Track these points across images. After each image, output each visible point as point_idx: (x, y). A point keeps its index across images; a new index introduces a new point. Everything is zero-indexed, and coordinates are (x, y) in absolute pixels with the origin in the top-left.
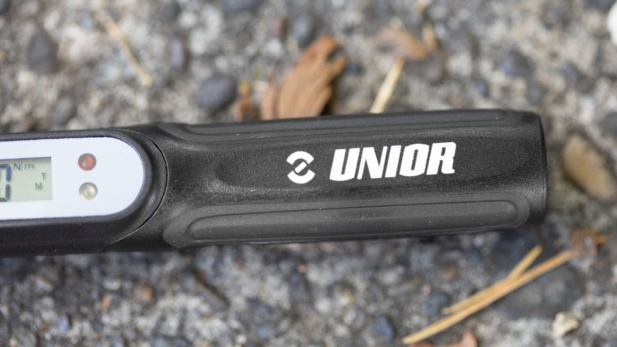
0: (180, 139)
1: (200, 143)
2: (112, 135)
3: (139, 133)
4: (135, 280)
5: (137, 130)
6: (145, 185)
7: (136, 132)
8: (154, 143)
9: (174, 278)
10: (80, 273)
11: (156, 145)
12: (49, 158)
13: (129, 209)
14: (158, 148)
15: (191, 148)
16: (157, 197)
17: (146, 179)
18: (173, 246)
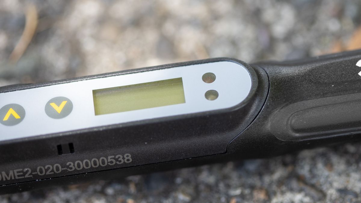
4: (252, 187)
9: (281, 182)
10: (210, 188)
18: (278, 139)
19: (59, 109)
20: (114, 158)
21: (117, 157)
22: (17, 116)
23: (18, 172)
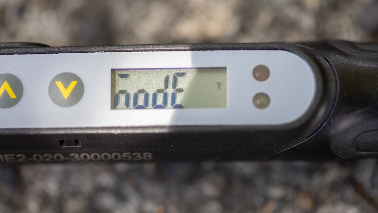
0: (349, 55)
1: (368, 59)
2: (286, 48)
3: (310, 48)
4: (298, 189)
5: (308, 45)
6: (316, 97)
7: (307, 47)
8: (325, 58)
11: (326, 60)
12: (225, 68)
13: (299, 120)
14: (329, 62)
15: (360, 64)
16: (327, 109)
17: (317, 91)
18: (339, 156)
19: (66, 92)
20: (131, 155)
21: (134, 154)
22: (13, 95)
23: (9, 157)
